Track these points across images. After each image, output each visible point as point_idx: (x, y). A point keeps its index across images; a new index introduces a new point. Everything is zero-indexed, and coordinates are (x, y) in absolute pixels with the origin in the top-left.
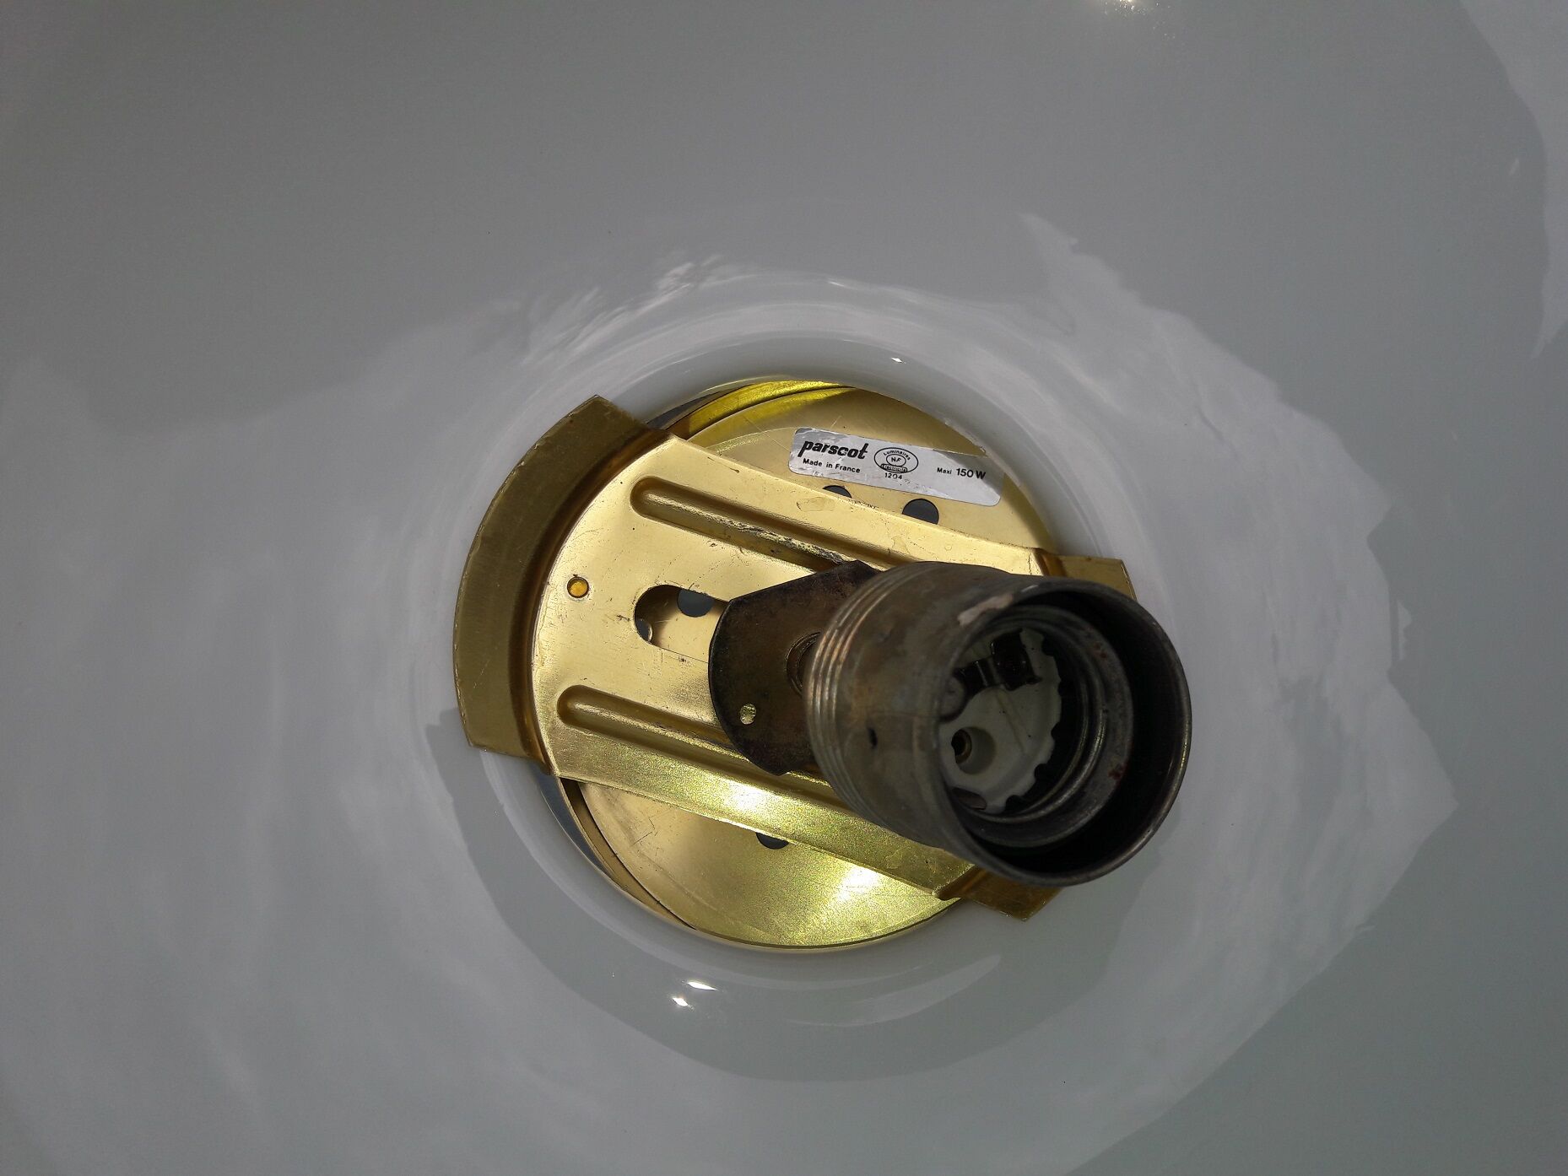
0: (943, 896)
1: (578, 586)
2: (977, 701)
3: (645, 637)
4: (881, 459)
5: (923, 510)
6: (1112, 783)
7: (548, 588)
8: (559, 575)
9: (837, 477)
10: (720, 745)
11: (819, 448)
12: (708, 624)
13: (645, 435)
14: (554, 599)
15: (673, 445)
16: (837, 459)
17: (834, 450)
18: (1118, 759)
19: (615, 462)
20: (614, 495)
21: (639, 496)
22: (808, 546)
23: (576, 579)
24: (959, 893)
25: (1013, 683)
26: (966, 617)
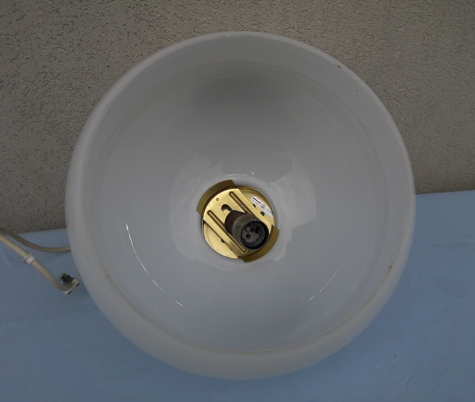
0: (238, 257)
1: (217, 199)
2: (251, 232)
3: (222, 209)
4: (262, 205)
5: (263, 213)
6: (258, 244)
7: (214, 198)
8: (216, 197)
9: (255, 204)
10: (224, 227)
11: (255, 199)
12: (229, 212)
13: (235, 187)
14: (214, 199)
15: (238, 189)
16: (256, 202)
17: (257, 201)
18: (260, 243)
19: (230, 188)
20: (227, 192)
21: (230, 193)
22: (246, 210)
23: (218, 199)
24: (239, 257)
25: (256, 233)
26: (251, 220)
